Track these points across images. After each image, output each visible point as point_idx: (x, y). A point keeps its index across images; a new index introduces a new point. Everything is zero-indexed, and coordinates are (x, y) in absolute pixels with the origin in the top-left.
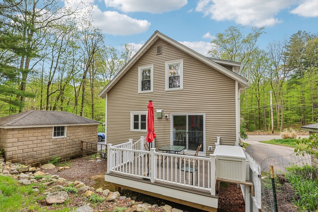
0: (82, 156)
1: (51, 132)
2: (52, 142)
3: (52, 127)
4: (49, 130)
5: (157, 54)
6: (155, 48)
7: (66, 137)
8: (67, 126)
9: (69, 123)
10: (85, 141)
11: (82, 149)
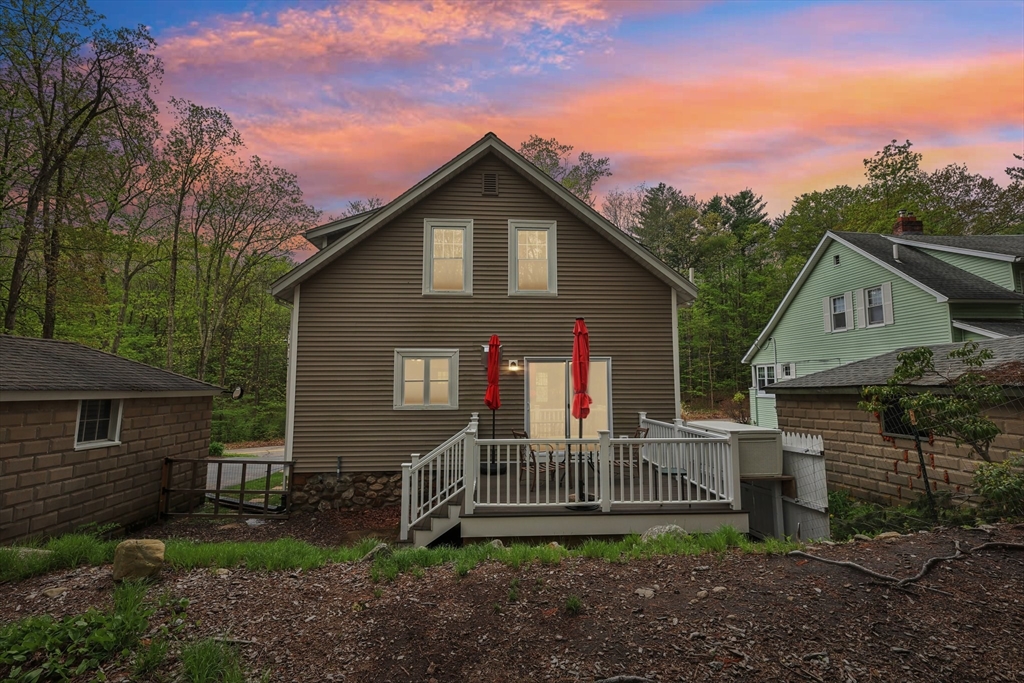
0: (165, 517)
1: (72, 424)
2: (73, 464)
3: (76, 401)
4: (64, 416)
5: (484, 192)
6: (479, 177)
7: (117, 442)
8: (125, 400)
9: (133, 389)
10: (179, 457)
11: (166, 491)
